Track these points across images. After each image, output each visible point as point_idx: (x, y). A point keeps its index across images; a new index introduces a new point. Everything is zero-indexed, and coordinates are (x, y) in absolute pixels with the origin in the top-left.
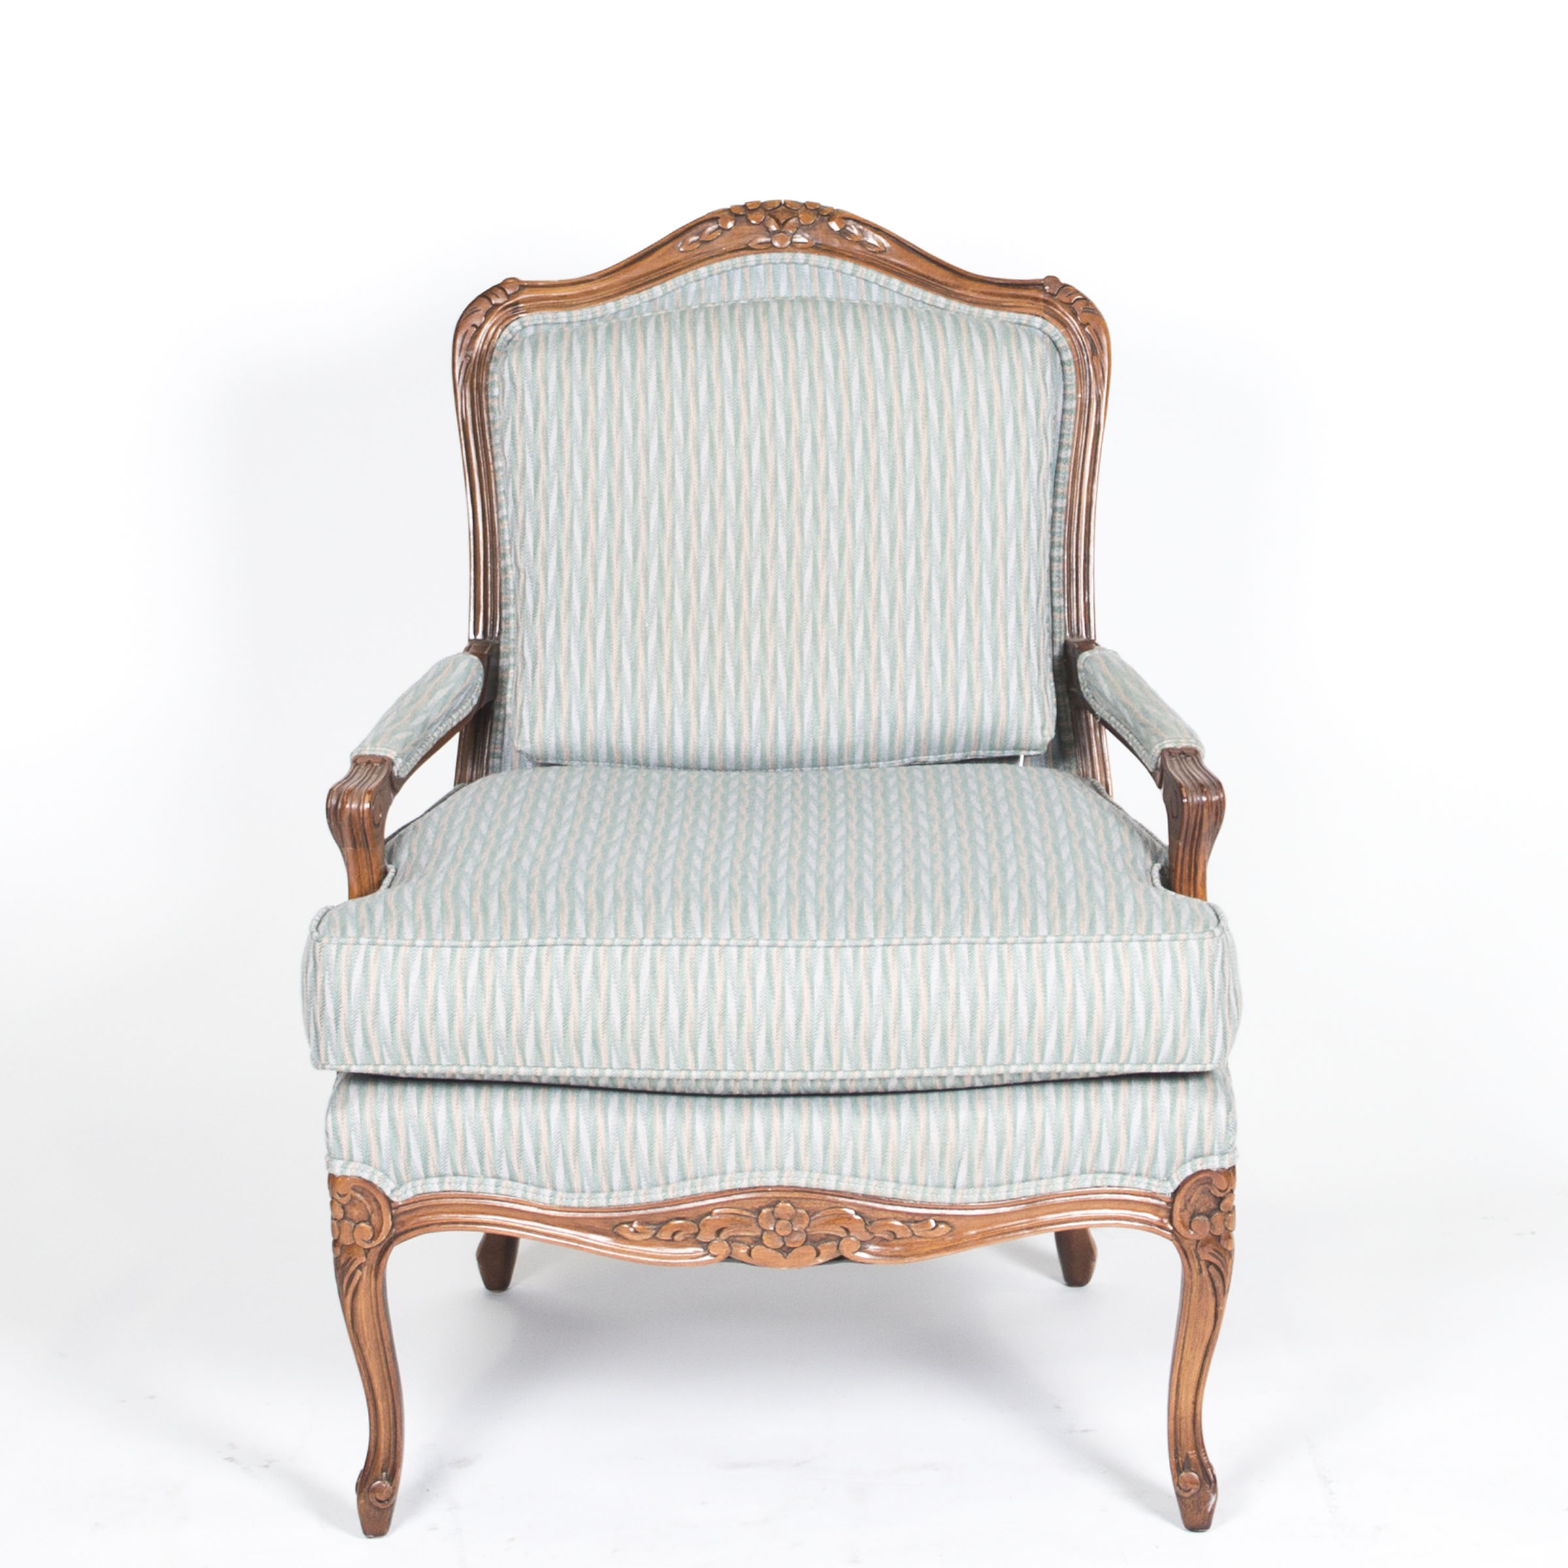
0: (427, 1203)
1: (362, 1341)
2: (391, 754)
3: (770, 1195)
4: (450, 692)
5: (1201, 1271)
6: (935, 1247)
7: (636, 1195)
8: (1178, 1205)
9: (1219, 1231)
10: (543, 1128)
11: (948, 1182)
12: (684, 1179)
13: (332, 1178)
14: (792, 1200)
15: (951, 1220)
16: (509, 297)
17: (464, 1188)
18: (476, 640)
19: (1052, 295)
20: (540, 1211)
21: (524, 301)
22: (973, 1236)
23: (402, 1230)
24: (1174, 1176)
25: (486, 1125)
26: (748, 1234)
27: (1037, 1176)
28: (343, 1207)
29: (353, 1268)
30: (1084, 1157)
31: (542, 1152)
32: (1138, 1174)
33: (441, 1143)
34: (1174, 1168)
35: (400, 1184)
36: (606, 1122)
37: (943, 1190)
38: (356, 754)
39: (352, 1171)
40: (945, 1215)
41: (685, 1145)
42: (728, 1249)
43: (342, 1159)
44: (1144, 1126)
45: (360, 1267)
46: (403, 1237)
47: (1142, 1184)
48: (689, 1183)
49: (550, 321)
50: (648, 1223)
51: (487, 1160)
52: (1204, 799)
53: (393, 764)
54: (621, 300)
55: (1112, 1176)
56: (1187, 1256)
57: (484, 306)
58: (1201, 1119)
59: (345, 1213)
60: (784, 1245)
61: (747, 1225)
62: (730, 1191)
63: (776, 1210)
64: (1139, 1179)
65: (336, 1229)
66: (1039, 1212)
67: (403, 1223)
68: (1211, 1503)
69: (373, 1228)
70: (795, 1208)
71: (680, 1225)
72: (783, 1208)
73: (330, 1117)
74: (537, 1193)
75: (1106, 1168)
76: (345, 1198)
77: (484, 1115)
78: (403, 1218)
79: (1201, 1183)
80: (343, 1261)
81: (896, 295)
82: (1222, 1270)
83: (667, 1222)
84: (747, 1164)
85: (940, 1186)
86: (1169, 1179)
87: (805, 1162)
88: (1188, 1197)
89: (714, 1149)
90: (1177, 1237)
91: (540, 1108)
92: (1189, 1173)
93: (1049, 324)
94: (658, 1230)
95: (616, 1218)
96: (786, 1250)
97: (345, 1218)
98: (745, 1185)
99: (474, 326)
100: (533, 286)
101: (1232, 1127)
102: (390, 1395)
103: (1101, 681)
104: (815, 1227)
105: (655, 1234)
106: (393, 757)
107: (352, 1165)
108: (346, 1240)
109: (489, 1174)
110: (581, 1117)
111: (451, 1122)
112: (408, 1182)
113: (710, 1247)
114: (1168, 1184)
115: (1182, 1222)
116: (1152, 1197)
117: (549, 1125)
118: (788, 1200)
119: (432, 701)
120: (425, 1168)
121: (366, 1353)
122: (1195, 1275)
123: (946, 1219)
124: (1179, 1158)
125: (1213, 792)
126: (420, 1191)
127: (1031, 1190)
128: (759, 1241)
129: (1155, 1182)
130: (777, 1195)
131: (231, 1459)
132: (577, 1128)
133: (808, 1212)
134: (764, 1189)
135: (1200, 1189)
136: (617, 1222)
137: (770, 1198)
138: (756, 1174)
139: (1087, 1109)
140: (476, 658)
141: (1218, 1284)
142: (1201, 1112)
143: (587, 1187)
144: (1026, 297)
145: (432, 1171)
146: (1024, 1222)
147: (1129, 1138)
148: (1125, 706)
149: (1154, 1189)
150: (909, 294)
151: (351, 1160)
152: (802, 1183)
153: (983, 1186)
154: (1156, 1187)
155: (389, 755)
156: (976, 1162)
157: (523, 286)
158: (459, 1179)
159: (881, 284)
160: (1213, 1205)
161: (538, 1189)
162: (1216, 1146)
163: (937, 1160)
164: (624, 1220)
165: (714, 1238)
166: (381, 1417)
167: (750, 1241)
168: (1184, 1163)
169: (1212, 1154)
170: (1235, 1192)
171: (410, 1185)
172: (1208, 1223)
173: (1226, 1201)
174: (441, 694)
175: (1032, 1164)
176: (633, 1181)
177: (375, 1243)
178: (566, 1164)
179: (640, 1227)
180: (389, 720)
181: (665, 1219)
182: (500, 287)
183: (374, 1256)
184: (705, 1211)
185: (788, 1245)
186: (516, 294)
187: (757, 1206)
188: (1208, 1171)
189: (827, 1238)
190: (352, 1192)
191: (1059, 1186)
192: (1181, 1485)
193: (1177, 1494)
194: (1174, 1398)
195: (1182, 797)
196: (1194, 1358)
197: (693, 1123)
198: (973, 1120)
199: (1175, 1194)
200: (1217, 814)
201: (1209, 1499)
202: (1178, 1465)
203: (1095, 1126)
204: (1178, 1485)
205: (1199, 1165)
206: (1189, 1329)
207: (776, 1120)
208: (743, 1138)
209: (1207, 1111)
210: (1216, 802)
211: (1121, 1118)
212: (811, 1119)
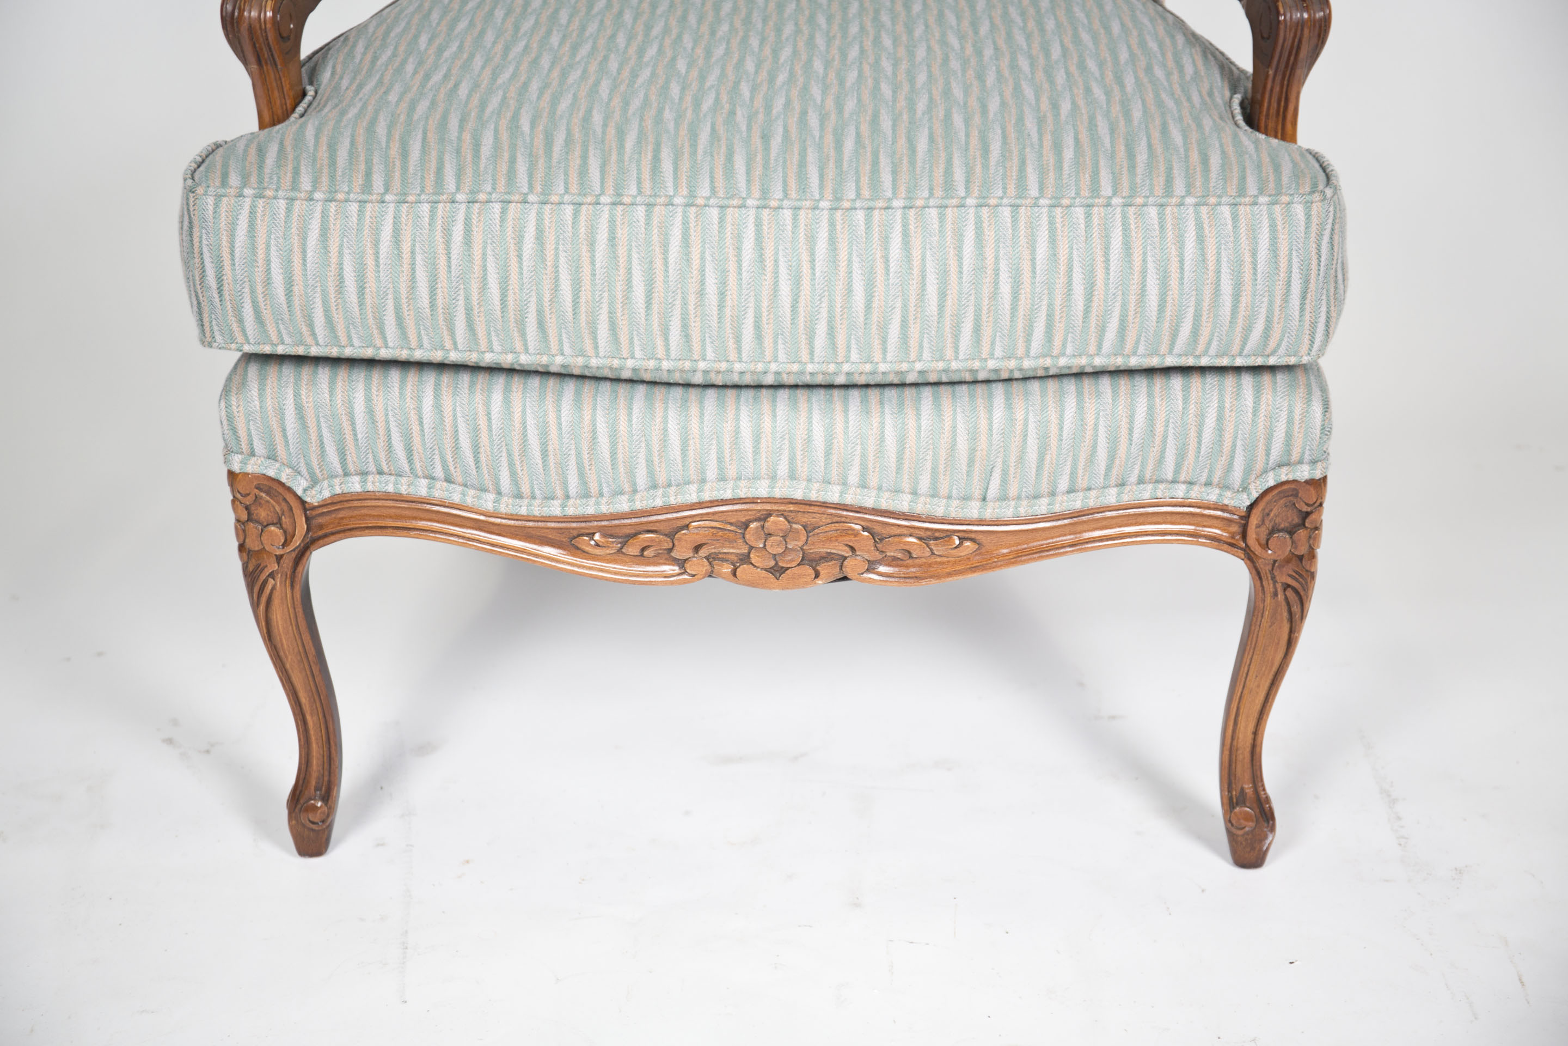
0: (349, 504)
1: (282, 654)
3: (759, 507)
5: (1275, 594)
6: (958, 568)
7: (598, 504)
8: (1254, 520)
9: (1302, 550)
10: (482, 423)
11: (977, 493)
12: (655, 487)
13: (233, 476)
14: (786, 514)
15: (979, 538)
17: (391, 489)
20: (483, 518)
22: (1004, 555)
23: (320, 534)
24: (1252, 487)
25: (414, 418)
26: (732, 551)
27: (1085, 486)
28: (247, 508)
29: (264, 576)
30: (1143, 466)
31: (482, 450)
32: (1208, 484)
33: (360, 436)
34: (1253, 477)
35: (314, 482)
36: (559, 418)
37: (969, 503)
39: (254, 467)
40: (971, 531)
41: (656, 447)
42: (709, 567)
43: (242, 453)
44: (1220, 430)
45: (272, 575)
46: (322, 541)
47: (1213, 496)
48: (660, 491)
50: (612, 536)
51: (416, 456)
52: (1305, 16)
55: (1176, 486)
56: (1260, 578)
58: (1290, 421)
59: (249, 515)
60: (777, 564)
61: (731, 541)
62: (711, 502)
63: (767, 525)
64: (1209, 490)
65: (241, 532)
66: (1085, 527)
67: (320, 527)
68: (1268, 842)
69: (285, 532)
70: (789, 522)
71: (652, 540)
72: (775, 523)
73: (225, 404)
74: (479, 497)
75: (1170, 476)
76: (249, 498)
77: (410, 405)
78: (320, 520)
79: (1284, 494)
80: (251, 568)
82: (1302, 593)
83: (635, 535)
84: (732, 472)
85: (966, 498)
86: (1245, 489)
87: (803, 470)
88: (1267, 511)
89: (691, 454)
90: (1250, 557)
91: (479, 398)
92: (1271, 483)
94: (624, 544)
95: (574, 529)
96: (777, 571)
97: (250, 520)
98: (728, 495)
101: (1326, 431)
102: (319, 710)
104: (813, 544)
105: (621, 548)
107: (254, 460)
108: (252, 544)
109: (420, 473)
110: (529, 411)
111: (370, 412)
112: (323, 480)
113: (687, 565)
114: (1245, 496)
115: (1258, 540)
116: (1223, 510)
117: (489, 419)
118: (781, 514)
120: (343, 464)
121: (288, 666)
122: (1268, 599)
123: (973, 536)
124: (1259, 466)
125: (1316, 7)
126: (338, 490)
127: (1077, 503)
128: (746, 559)
129: (1228, 494)
130: (768, 507)
131: (169, 741)
132: (524, 423)
133: (805, 527)
134: (753, 501)
135: (1282, 502)
136: (576, 533)
137: (760, 511)
138: (743, 483)
139: (1151, 408)
141: (1296, 609)
142: (1291, 412)
143: (538, 492)
145: (351, 467)
146: (1069, 538)
147: (1199, 443)
149: (1226, 502)
151: (252, 454)
152: (798, 495)
153: (1019, 498)
154: (1229, 499)
156: (1012, 470)
158: (384, 478)
160: (1297, 520)
161: (478, 493)
162: (1307, 453)
163: (965, 468)
164: (583, 531)
165: (691, 555)
166: (312, 733)
167: (735, 559)
168: (1265, 471)
169: (1300, 462)
170: (1324, 505)
171: (326, 483)
172: (1289, 542)
173: (1313, 516)
175: (1080, 472)
176: (594, 487)
177: (288, 549)
178: (511, 465)
179: (603, 540)
181: (633, 531)
184: (680, 523)
185: (781, 564)
187: (743, 520)
188: (1294, 481)
189: (828, 557)
190: (257, 491)
191: (1111, 497)
192: (1234, 822)
193: (1229, 832)
194: (1231, 728)
195: (1278, 14)
196: (1258, 686)
197: (665, 421)
198: (1012, 420)
199: (1251, 507)
200: (1319, 35)
201: (1266, 837)
202: (1231, 799)
203: (1159, 429)
204: (1230, 821)
205: (1284, 475)
206: (1255, 657)
207: (767, 419)
208: (727, 440)
209: (1298, 411)
210: (1320, 19)
211: (1191, 418)
212: (810, 419)
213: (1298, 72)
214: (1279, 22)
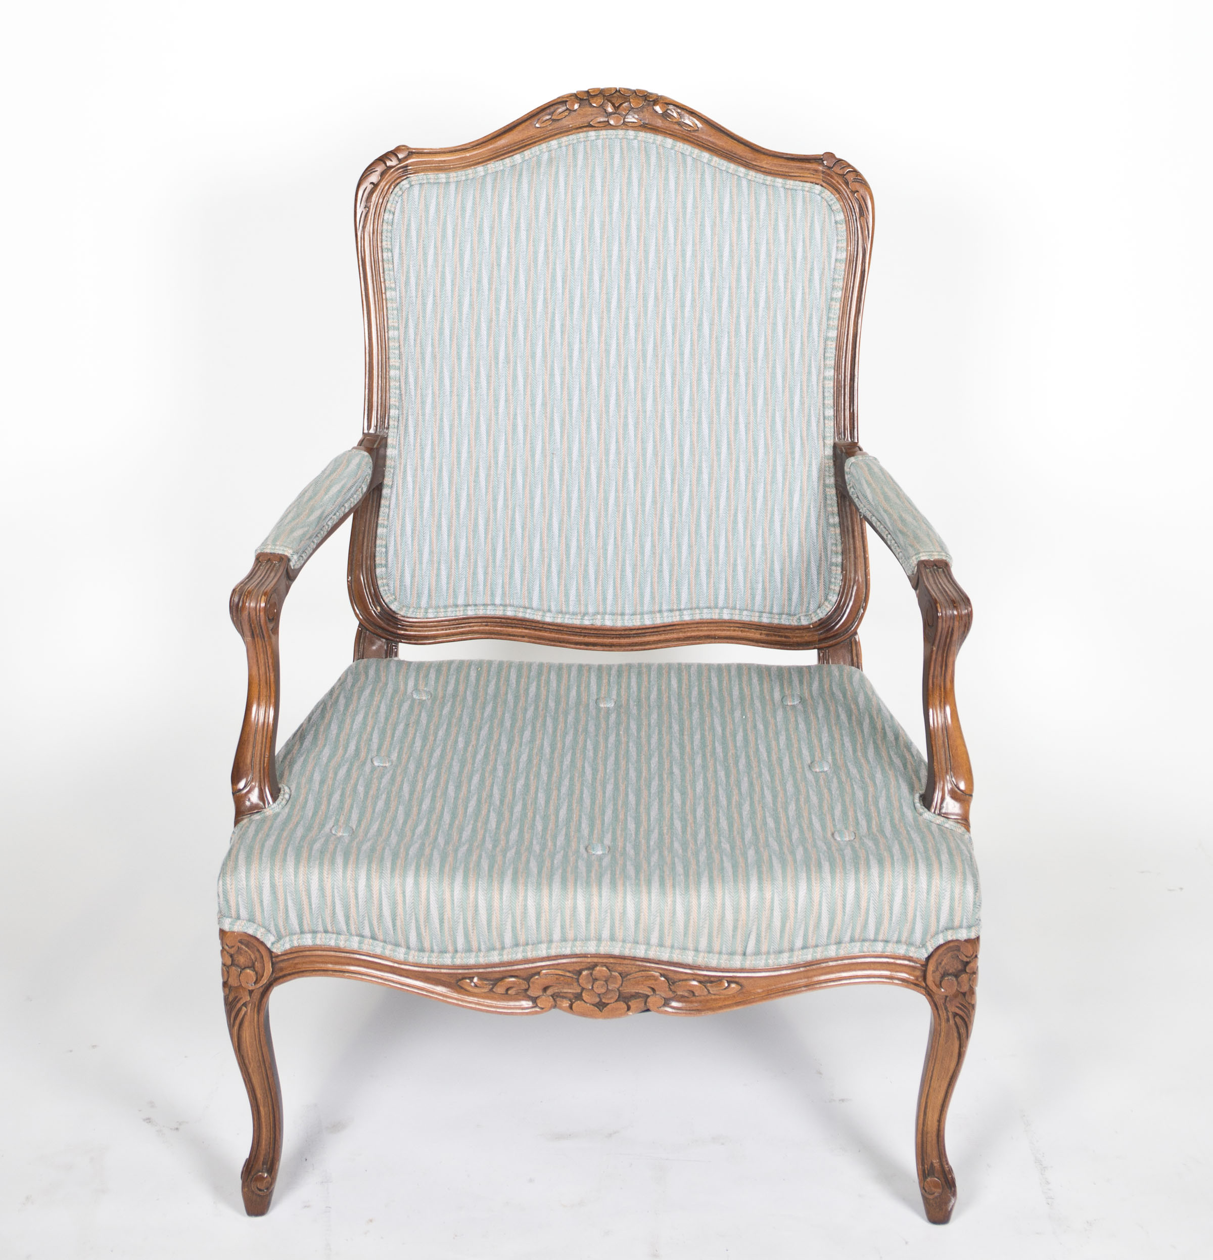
0: (301, 954)
1: (247, 1061)
2: (288, 552)
3: (589, 960)
4: (343, 487)
5: (948, 1020)
6: (727, 1003)
7: (477, 956)
8: (931, 967)
9: (965, 988)
10: (399, 898)
11: (740, 950)
12: (517, 945)
13: (222, 933)
14: (608, 965)
15: (741, 981)
16: (400, 161)
17: (332, 943)
18: (369, 434)
19: (829, 168)
20: (396, 965)
21: (412, 164)
22: (759, 993)
23: (281, 974)
24: (928, 944)
25: (352, 894)
26: (569, 991)
27: (814, 943)
28: (231, 956)
29: (239, 1005)
30: (853, 929)
31: (398, 918)
32: (898, 942)
33: (313, 906)
34: (929, 937)
35: (279, 938)
36: (452, 896)
37: (734, 957)
38: (259, 551)
39: (239, 927)
40: (736, 977)
41: (519, 919)
42: (553, 1003)
43: (231, 917)
44: (905, 904)
45: (245, 1005)
46: (281, 980)
47: (902, 950)
48: (521, 948)
49: (432, 181)
50: (486, 979)
51: (352, 922)
52: (955, 613)
53: (289, 560)
54: (489, 166)
55: (876, 943)
56: (937, 1009)
57: (380, 168)
58: (952, 899)
59: (233, 961)
60: (601, 1000)
61: (569, 984)
62: (555, 956)
63: (594, 972)
64: (900, 946)
65: (226, 973)
66: (815, 973)
67: (281, 969)
68: (951, 1204)
69: (257, 973)
70: (609, 970)
71: (514, 982)
72: (600, 971)
73: (221, 882)
74: (394, 951)
75: (872, 937)
76: (233, 949)
77: (350, 884)
78: (281, 965)
79: (950, 949)
80: (231, 999)
81: (706, 166)
82: (966, 1020)
83: (502, 979)
84: (570, 935)
85: (732, 953)
86: (924, 945)
87: (619, 934)
88: (939, 961)
89: (543, 923)
90: (929, 994)
91: (397, 880)
92: (941, 942)
93: (827, 191)
94: (494, 985)
95: (460, 974)
96: (601, 1006)
97: (233, 964)
98: (568, 951)
99: (372, 183)
100: (419, 153)
101: (977, 905)
102: (270, 1103)
103: (865, 486)
104: (626, 986)
105: (492, 988)
106: (289, 555)
107: (239, 922)
108: (233, 982)
109: (354, 932)
110: (432, 891)
111: (322, 889)
112: (286, 936)
113: (538, 1001)
114: (924, 950)
115: (934, 982)
116: (909, 960)
117: (404, 896)
118: (605, 965)
119: (327, 496)
120: (301, 924)
121: (250, 1070)
122: (943, 1023)
123: (737, 980)
124: (933, 929)
125: (963, 606)
126: (296, 944)
127: (809, 956)
128: (579, 997)
129: (913, 949)
130: (596, 960)
131: (148, 1120)
132: (428, 899)
133: (620, 974)
134: (585, 956)
135: (949, 954)
136: (460, 977)
137: (589, 963)
138: (578, 943)
139: (857, 889)
140: (366, 454)
141: (963, 1030)
142: (952, 892)
143: (435, 948)
144: (809, 169)
145: (306, 928)
146: (803, 981)
147: (891, 914)
148: (885, 511)
149: (911, 954)
150: (716, 165)
151: (238, 918)
152: (616, 952)
153: (768, 953)
154: (913, 953)
155: (286, 554)
156: (763, 934)
157: (411, 153)
158: (329, 935)
159: (694, 156)
160: (960, 967)
161: (394, 947)
162: (965, 921)
163: (731, 933)
164: (466, 976)
165: (541, 994)
166: (263, 1120)
167: (572, 996)
168: (937, 933)
169: (961, 927)
170: (979, 956)
171: (287, 939)
172: (956, 983)
173: (971, 965)
174: (335, 489)
175: (810, 934)
176: (474, 945)
177: (258, 986)
178: (418, 928)
179: (480, 983)
180: (291, 515)
181: (501, 976)
182: (393, 153)
183: (257, 995)
184: (533, 971)
185: (603, 1001)
186: (406, 158)
187: (578, 969)
188: (957, 940)
189: (636, 996)
190: (239, 944)
191: (832, 952)
192: (927, 1189)
193: (923, 1195)
194: (922, 1117)
195: (937, 611)
196: (940, 1086)
197: (525, 900)
198: (762, 899)
199: (928, 958)
200: (965, 626)
201: (950, 1200)
202: (924, 1171)
203: (863, 904)
204: (924, 1188)
205: (950, 936)
206: (936, 1065)
207: (595, 898)
208: (568, 913)
209: (957, 890)
210: (966, 615)
211: (885, 897)
212: (625, 898)
213: (953, 648)
214: (938, 617)
